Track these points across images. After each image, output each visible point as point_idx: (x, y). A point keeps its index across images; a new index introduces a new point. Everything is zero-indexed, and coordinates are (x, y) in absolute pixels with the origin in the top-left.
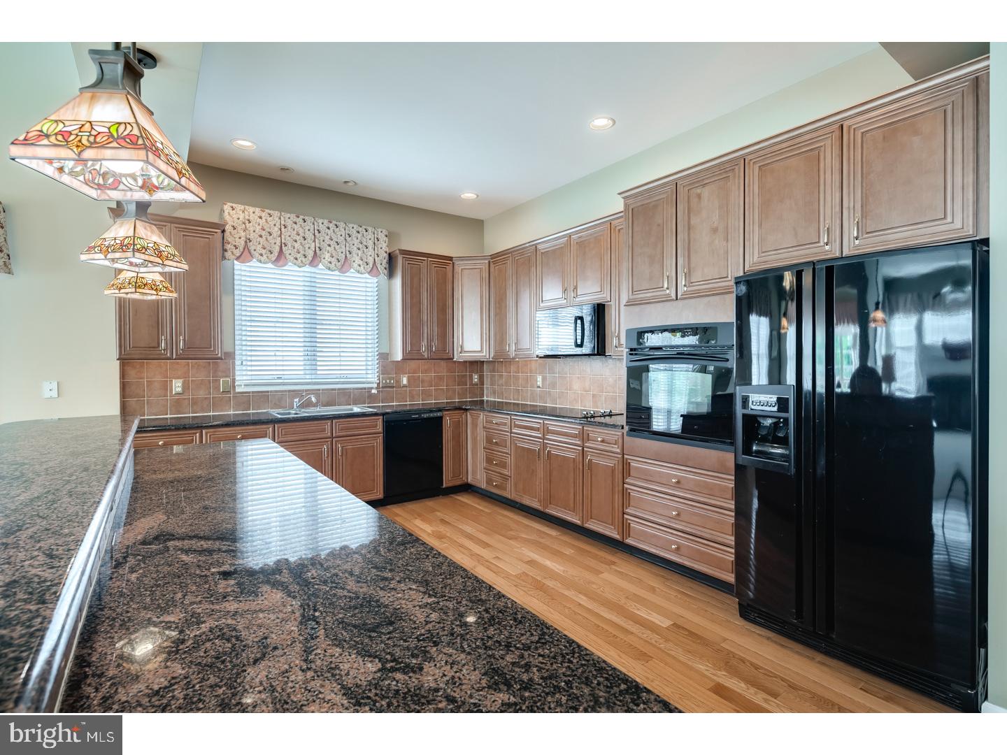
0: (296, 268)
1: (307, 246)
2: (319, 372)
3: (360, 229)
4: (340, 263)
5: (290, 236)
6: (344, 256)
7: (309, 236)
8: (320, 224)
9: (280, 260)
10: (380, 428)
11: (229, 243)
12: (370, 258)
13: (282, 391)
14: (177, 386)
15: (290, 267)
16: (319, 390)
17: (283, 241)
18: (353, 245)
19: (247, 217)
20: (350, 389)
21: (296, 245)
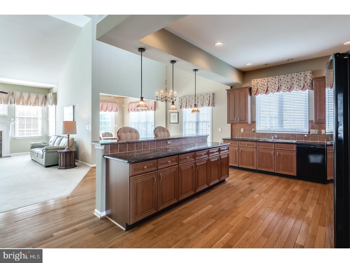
0: (272, 94)
1: (276, 86)
2: (284, 128)
3: (298, 74)
4: (288, 89)
5: (270, 84)
6: (290, 86)
7: (277, 82)
8: (281, 77)
9: (267, 92)
10: (295, 149)
11: (253, 91)
12: (302, 84)
13: (270, 133)
14: (242, 130)
15: (271, 94)
16: (283, 134)
17: (268, 86)
18: (295, 81)
19: (258, 82)
20: (296, 134)
21: (273, 87)
